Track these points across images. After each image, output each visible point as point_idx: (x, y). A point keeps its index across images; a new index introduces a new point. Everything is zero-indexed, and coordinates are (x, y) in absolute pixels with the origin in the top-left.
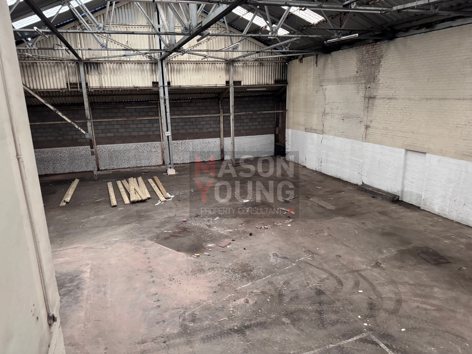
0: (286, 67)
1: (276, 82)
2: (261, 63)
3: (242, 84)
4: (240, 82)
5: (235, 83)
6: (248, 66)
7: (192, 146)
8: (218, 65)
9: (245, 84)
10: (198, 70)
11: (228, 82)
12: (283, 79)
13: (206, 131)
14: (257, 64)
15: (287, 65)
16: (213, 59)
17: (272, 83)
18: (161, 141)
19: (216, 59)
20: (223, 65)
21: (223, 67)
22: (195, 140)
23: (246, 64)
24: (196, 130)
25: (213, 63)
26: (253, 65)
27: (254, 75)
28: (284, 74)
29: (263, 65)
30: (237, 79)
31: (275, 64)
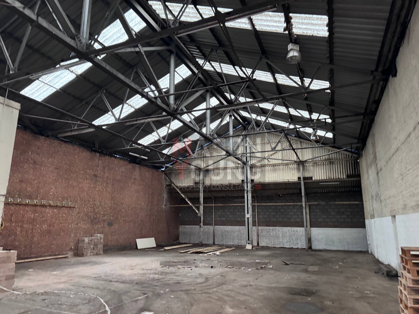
0: (358, 164)
1: (348, 176)
2: (330, 162)
3: (313, 179)
4: (312, 178)
5: (305, 178)
6: (319, 165)
7: (281, 232)
8: (291, 166)
9: (316, 179)
10: (275, 170)
11: (299, 178)
12: (356, 173)
13: (294, 221)
14: (327, 163)
15: (359, 162)
16: (287, 162)
17: (344, 177)
18: (256, 226)
19: (289, 162)
20: (295, 166)
21: (295, 167)
22: (284, 228)
23: (315, 164)
24: (285, 219)
25: (287, 164)
26: (323, 165)
27: (325, 171)
28: (356, 170)
29: (333, 164)
30: (307, 175)
31: (346, 162)
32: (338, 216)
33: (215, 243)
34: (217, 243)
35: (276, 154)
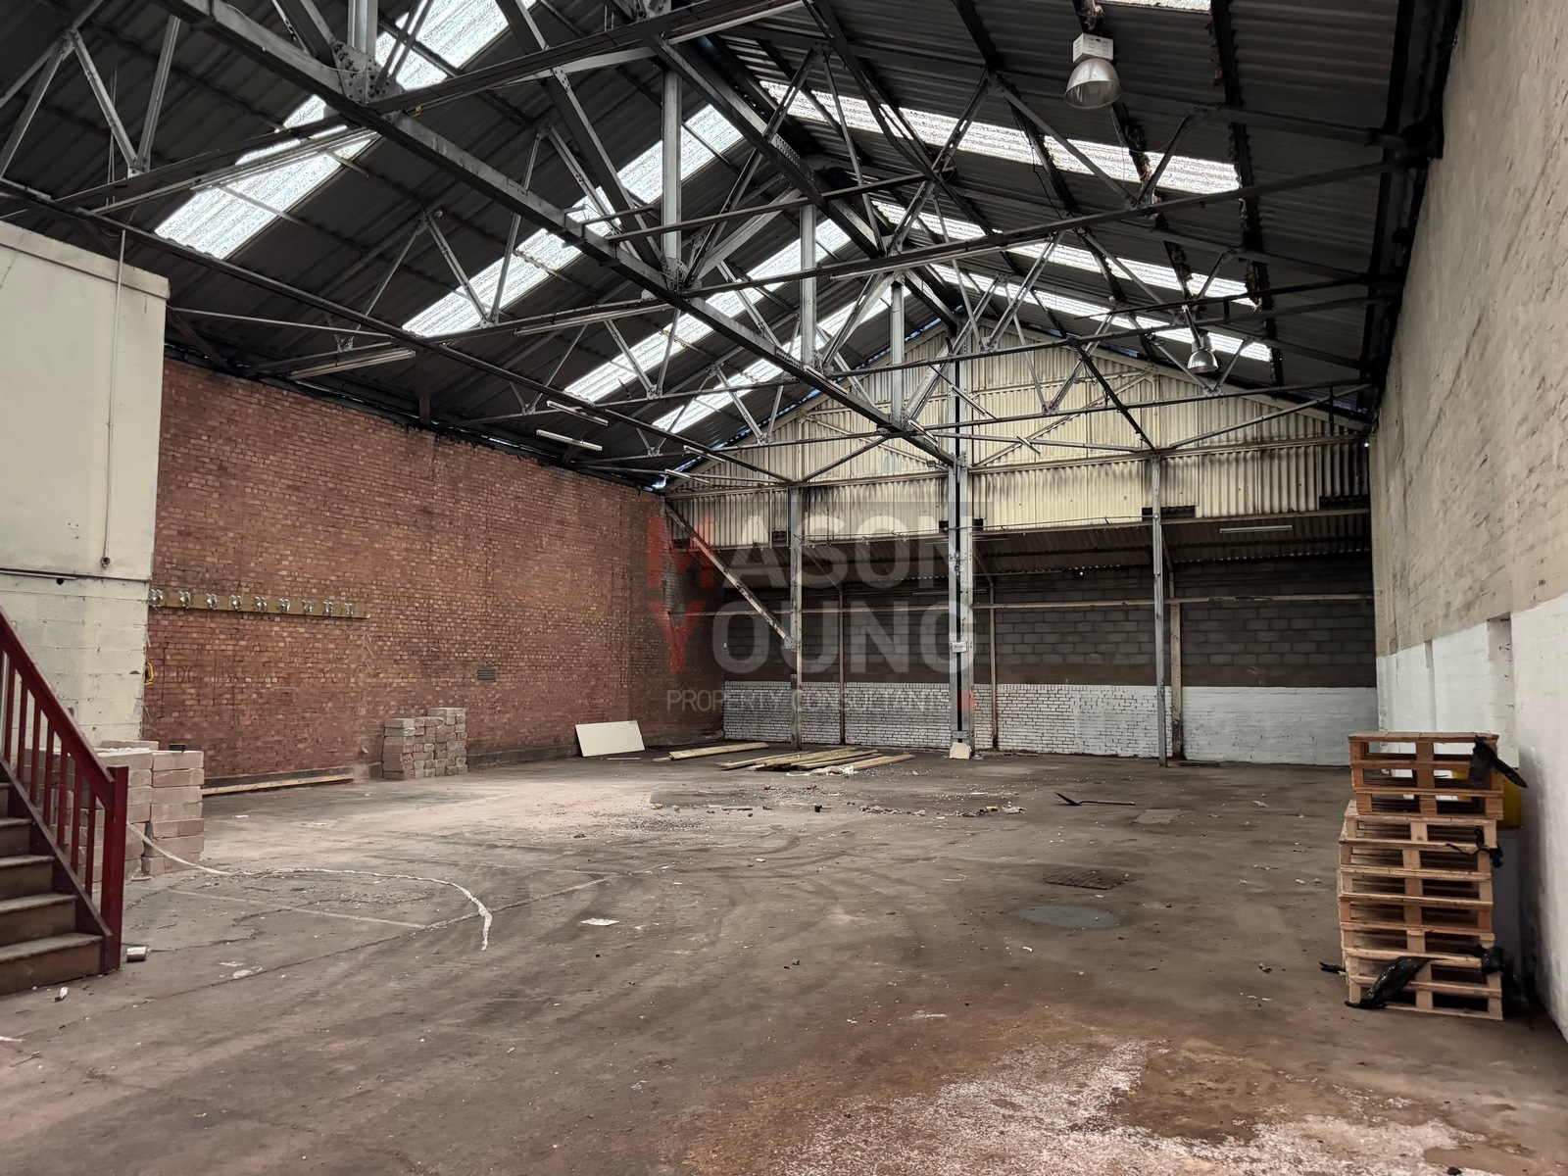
0: (1364, 455)
1: (1325, 503)
2: (1264, 450)
3: (1199, 513)
4: (1192, 509)
5: (1167, 512)
6: (1220, 462)
7: (1078, 703)
8: (1118, 468)
9: (1208, 513)
10: (1060, 483)
11: (1147, 512)
12: (1356, 493)
13: (1126, 662)
14: (1249, 455)
15: (1367, 448)
16: (1105, 453)
17: (1312, 506)
18: (990, 683)
19: (1113, 453)
20: (1134, 466)
21: (1134, 471)
22: (1090, 687)
23: (1208, 457)
24: (1095, 659)
25: (1104, 462)
26: (1237, 460)
27: (1241, 486)
28: (1357, 478)
29: (1272, 458)
30: (1176, 500)
31: (1319, 449)
32: (1285, 647)
33: (847, 741)
34: (853, 741)
35: (1067, 423)
